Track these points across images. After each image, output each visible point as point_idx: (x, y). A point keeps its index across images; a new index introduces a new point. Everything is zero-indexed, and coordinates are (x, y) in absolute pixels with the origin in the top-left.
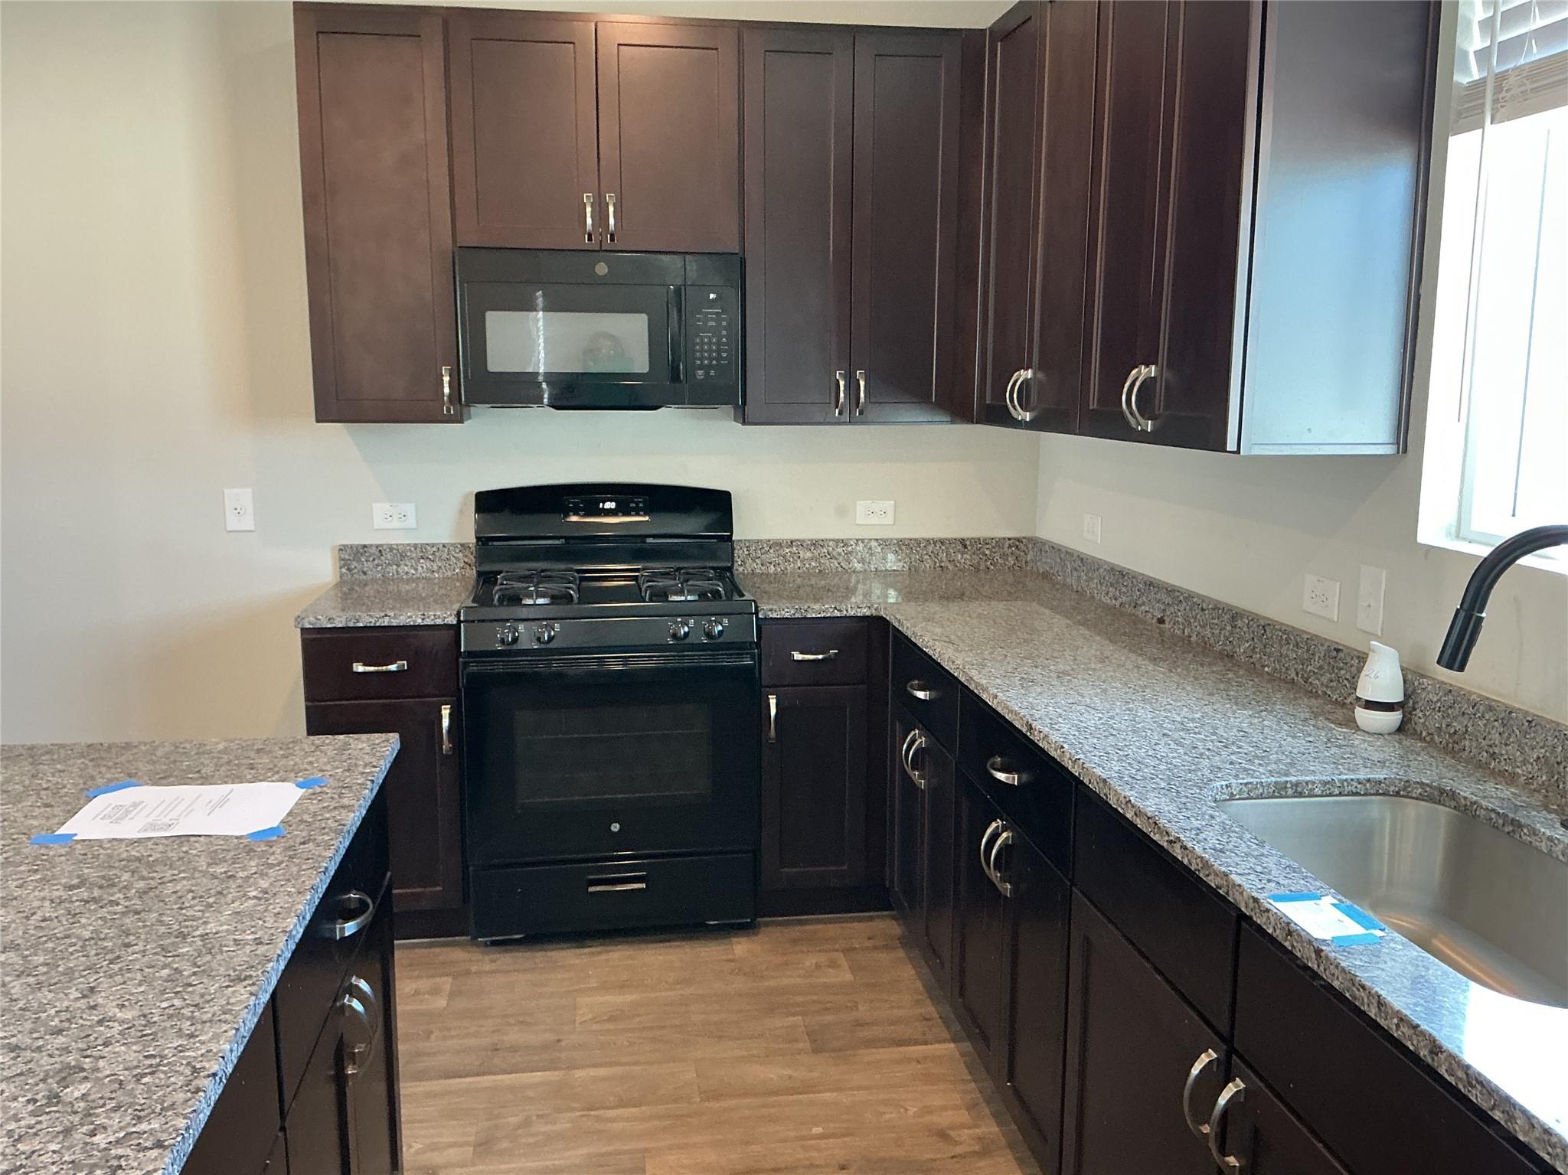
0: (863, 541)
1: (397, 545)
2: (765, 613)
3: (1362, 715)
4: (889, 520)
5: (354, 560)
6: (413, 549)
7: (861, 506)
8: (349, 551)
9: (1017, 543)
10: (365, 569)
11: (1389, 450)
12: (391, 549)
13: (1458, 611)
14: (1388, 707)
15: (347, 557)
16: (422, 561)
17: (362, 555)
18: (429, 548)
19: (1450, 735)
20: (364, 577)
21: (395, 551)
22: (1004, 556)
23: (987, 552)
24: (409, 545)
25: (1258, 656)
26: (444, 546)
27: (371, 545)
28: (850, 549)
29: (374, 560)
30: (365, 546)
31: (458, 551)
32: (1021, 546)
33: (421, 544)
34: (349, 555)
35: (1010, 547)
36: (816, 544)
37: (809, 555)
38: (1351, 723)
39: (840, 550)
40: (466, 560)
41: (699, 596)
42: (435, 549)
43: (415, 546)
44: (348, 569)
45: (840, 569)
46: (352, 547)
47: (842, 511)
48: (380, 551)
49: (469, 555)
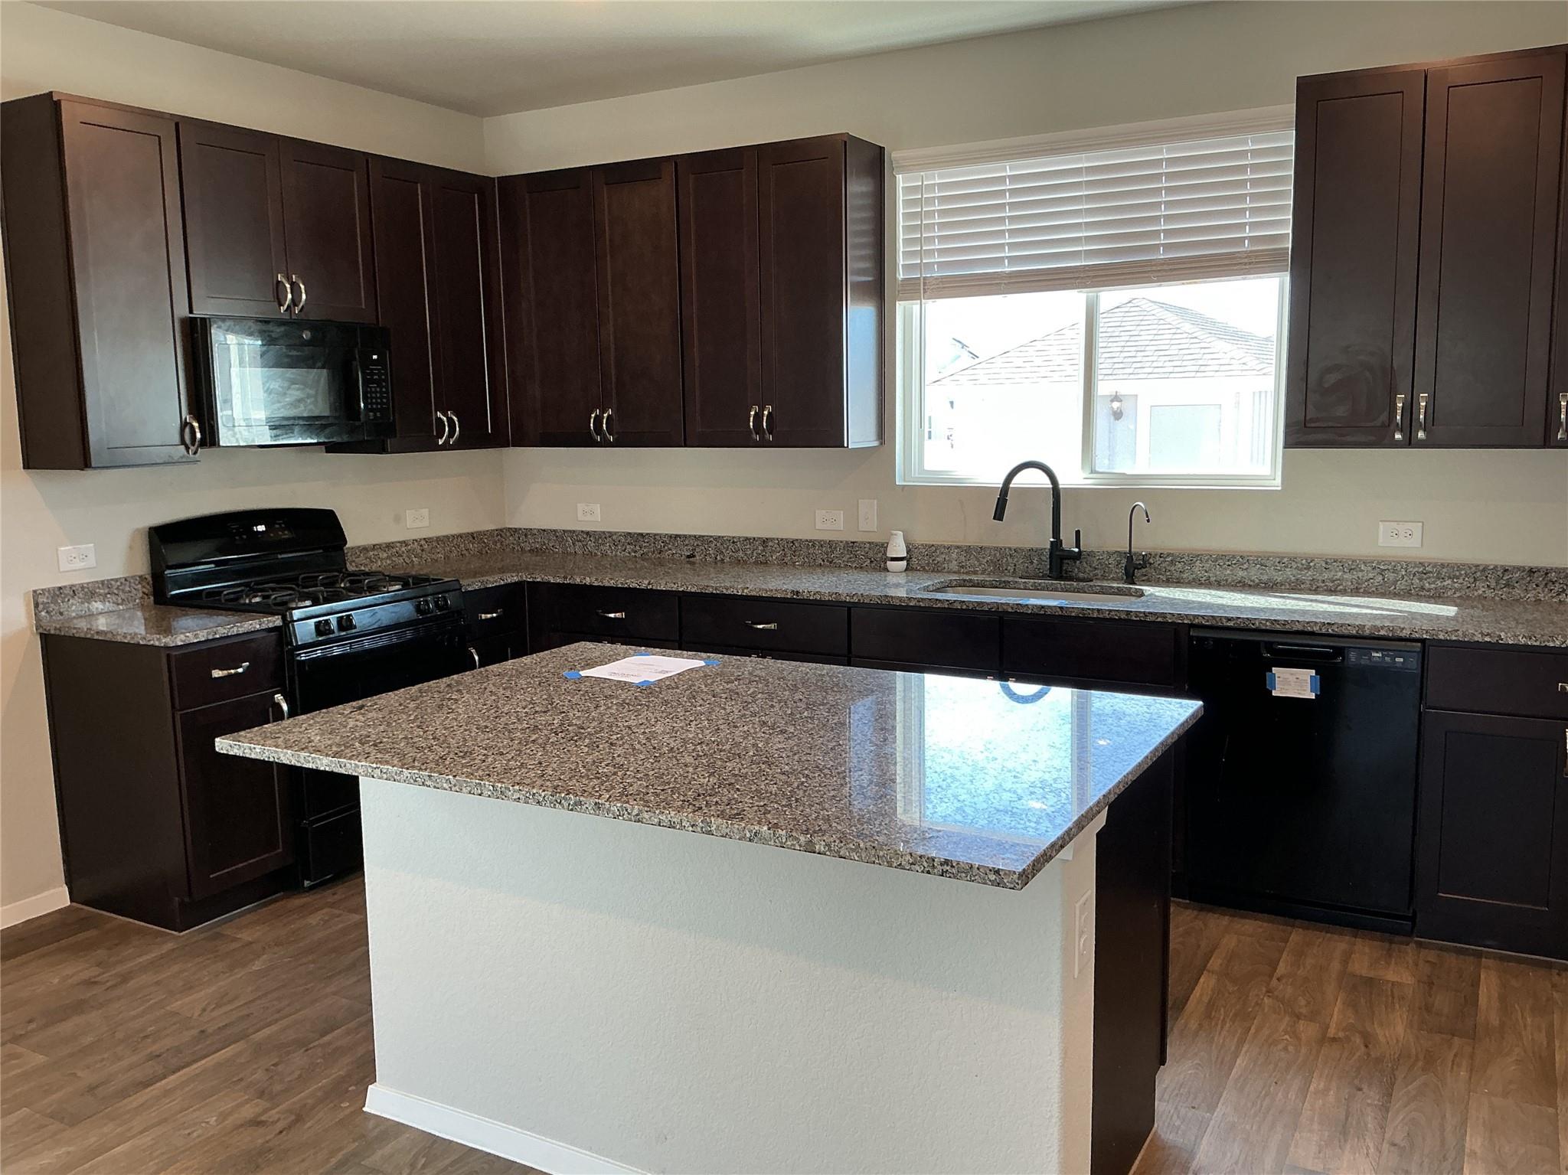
0: (416, 541)
1: (88, 583)
2: (465, 589)
3: (890, 564)
4: (426, 523)
5: (52, 603)
6: (100, 586)
7: (410, 515)
8: (47, 594)
9: (500, 532)
10: (62, 610)
11: (876, 444)
12: (83, 588)
13: (999, 499)
14: (901, 559)
15: (45, 600)
16: (109, 596)
17: (58, 596)
18: (113, 582)
19: (935, 564)
20: (61, 618)
21: (86, 590)
22: (495, 543)
23: (486, 541)
24: (97, 582)
25: (789, 558)
26: (126, 580)
27: (65, 587)
28: (409, 547)
29: (69, 600)
30: (60, 588)
31: (137, 582)
32: (503, 535)
33: (108, 580)
34: (48, 598)
35: (497, 535)
36: (389, 546)
37: (385, 555)
38: (886, 570)
39: (403, 549)
40: (144, 590)
41: (402, 586)
42: (119, 583)
43: (103, 582)
44: (47, 612)
45: (404, 564)
46: (49, 590)
47: (398, 519)
48: (74, 591)
49: (146, 586)
